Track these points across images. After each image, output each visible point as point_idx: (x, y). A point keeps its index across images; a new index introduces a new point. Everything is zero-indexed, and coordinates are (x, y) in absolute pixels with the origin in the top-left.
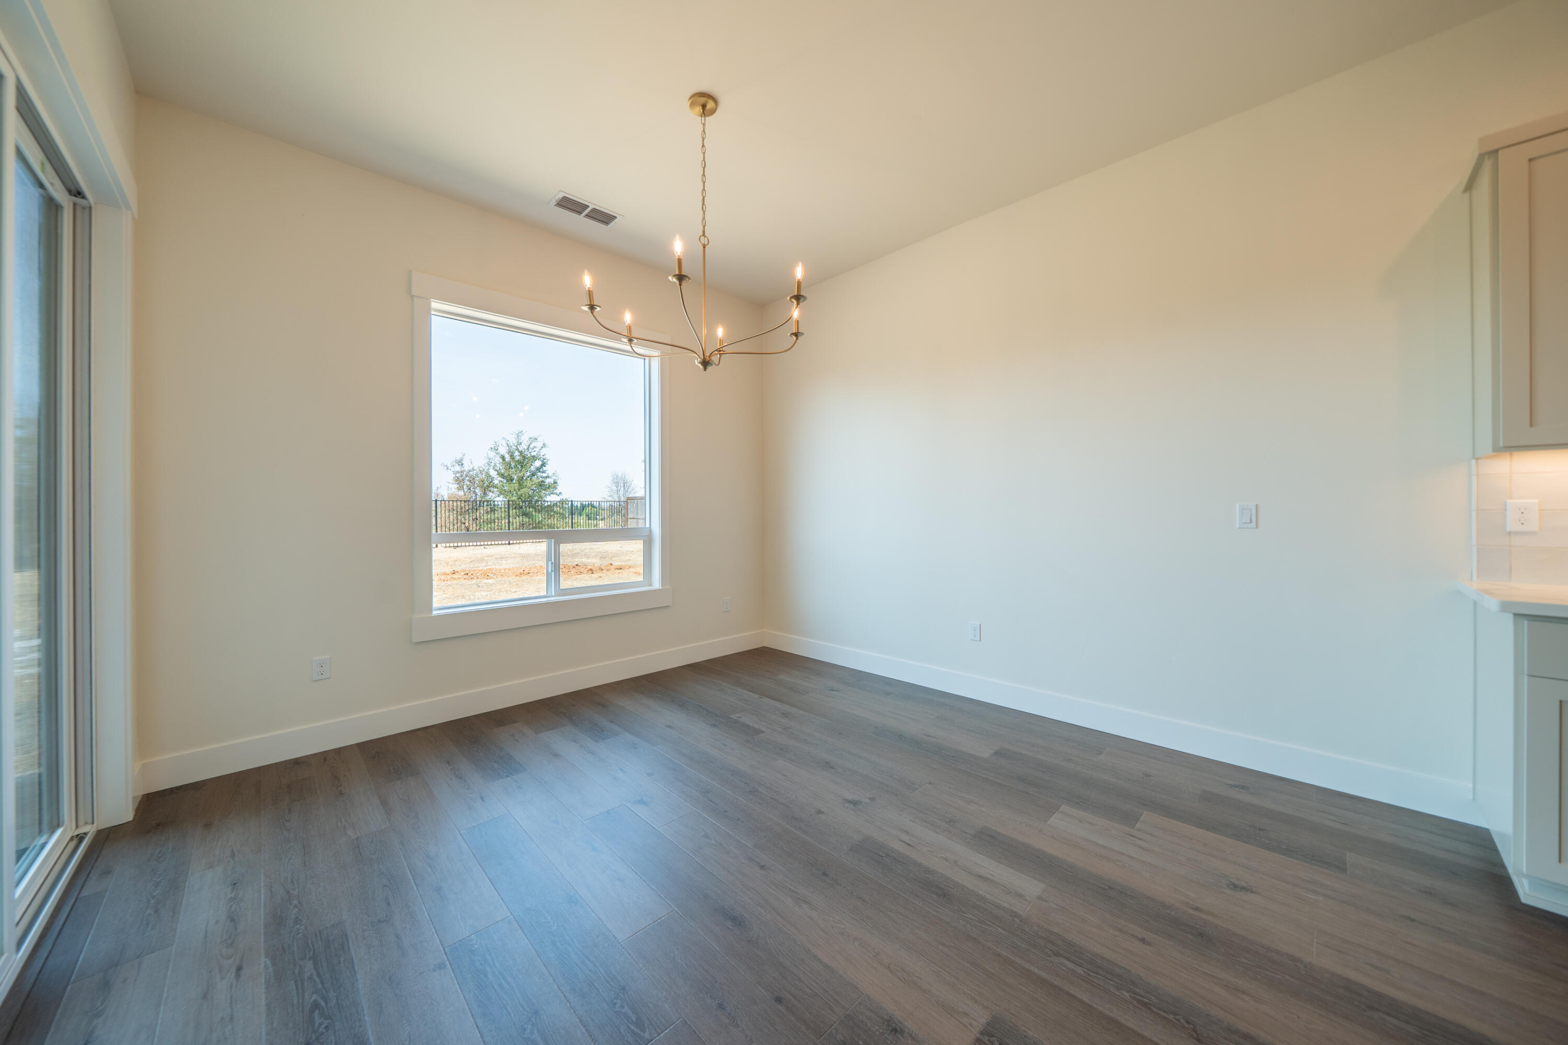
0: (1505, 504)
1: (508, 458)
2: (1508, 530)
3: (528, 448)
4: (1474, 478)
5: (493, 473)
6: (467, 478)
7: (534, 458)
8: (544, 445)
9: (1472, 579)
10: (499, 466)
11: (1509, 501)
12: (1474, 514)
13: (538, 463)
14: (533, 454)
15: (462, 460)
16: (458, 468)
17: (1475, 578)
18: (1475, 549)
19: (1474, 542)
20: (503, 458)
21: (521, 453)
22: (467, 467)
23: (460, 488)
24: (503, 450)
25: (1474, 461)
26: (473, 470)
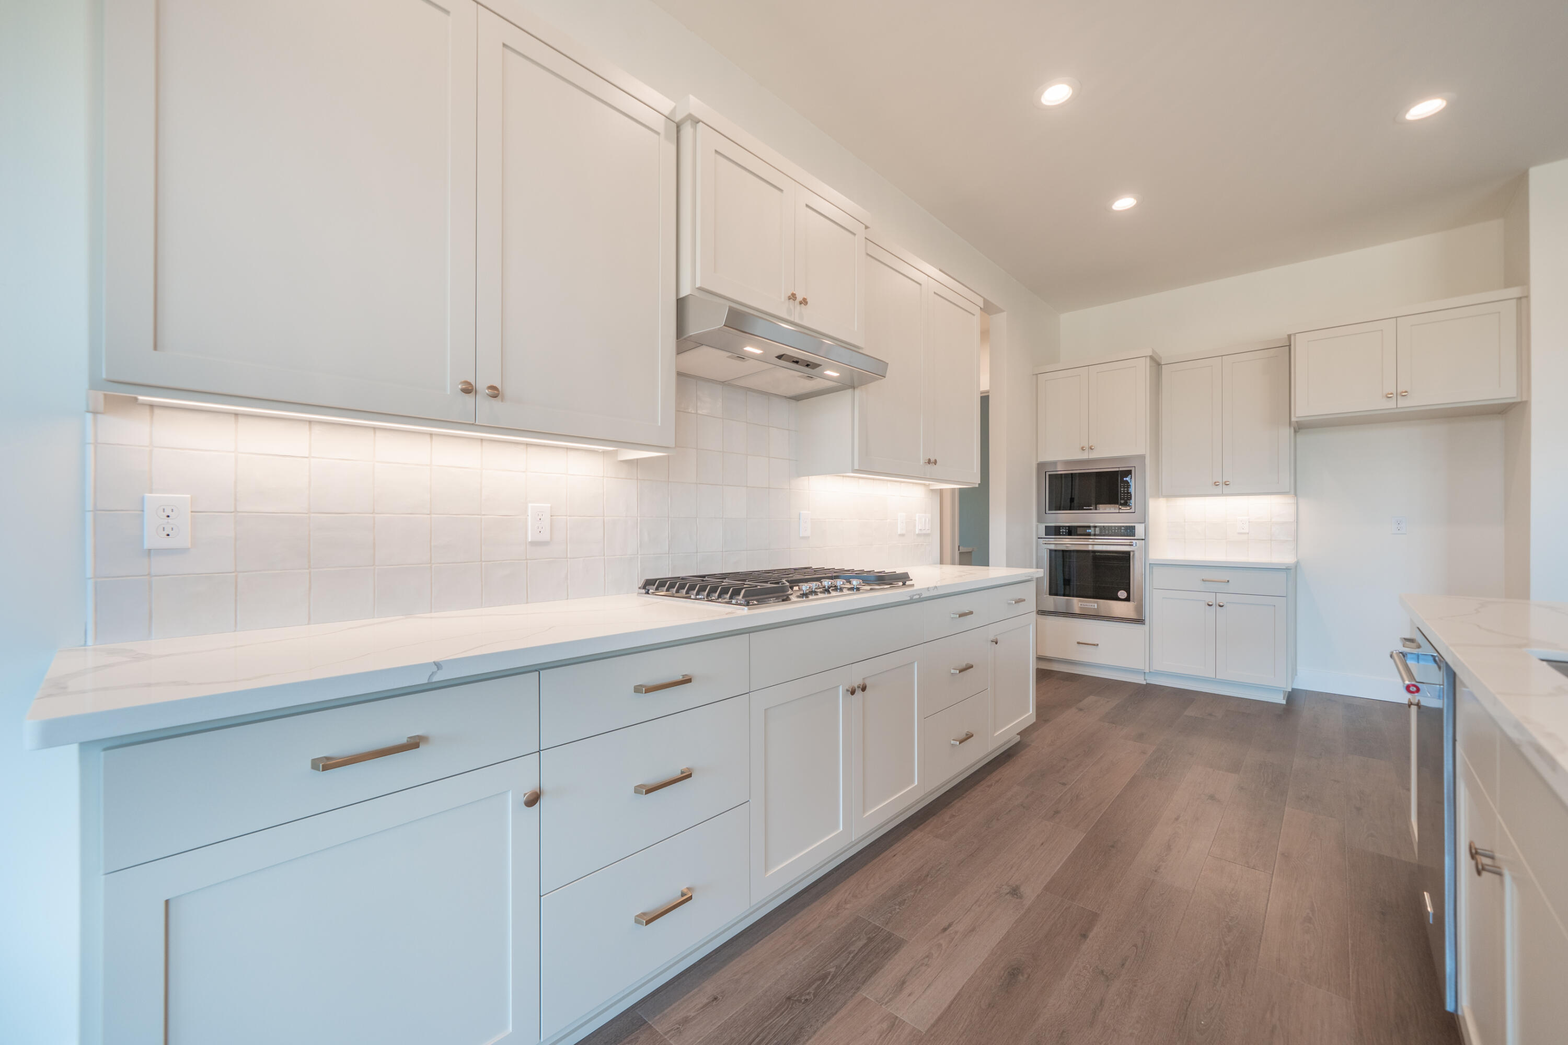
0: (143, 499)
2: (146, 546)
4: (90, 449)
9: (85, 644)
11: (147, 495)
12: (89, 517)
17: (90, 641)
18: (90, 585)
19: (89, 573)
25: (89, 416)
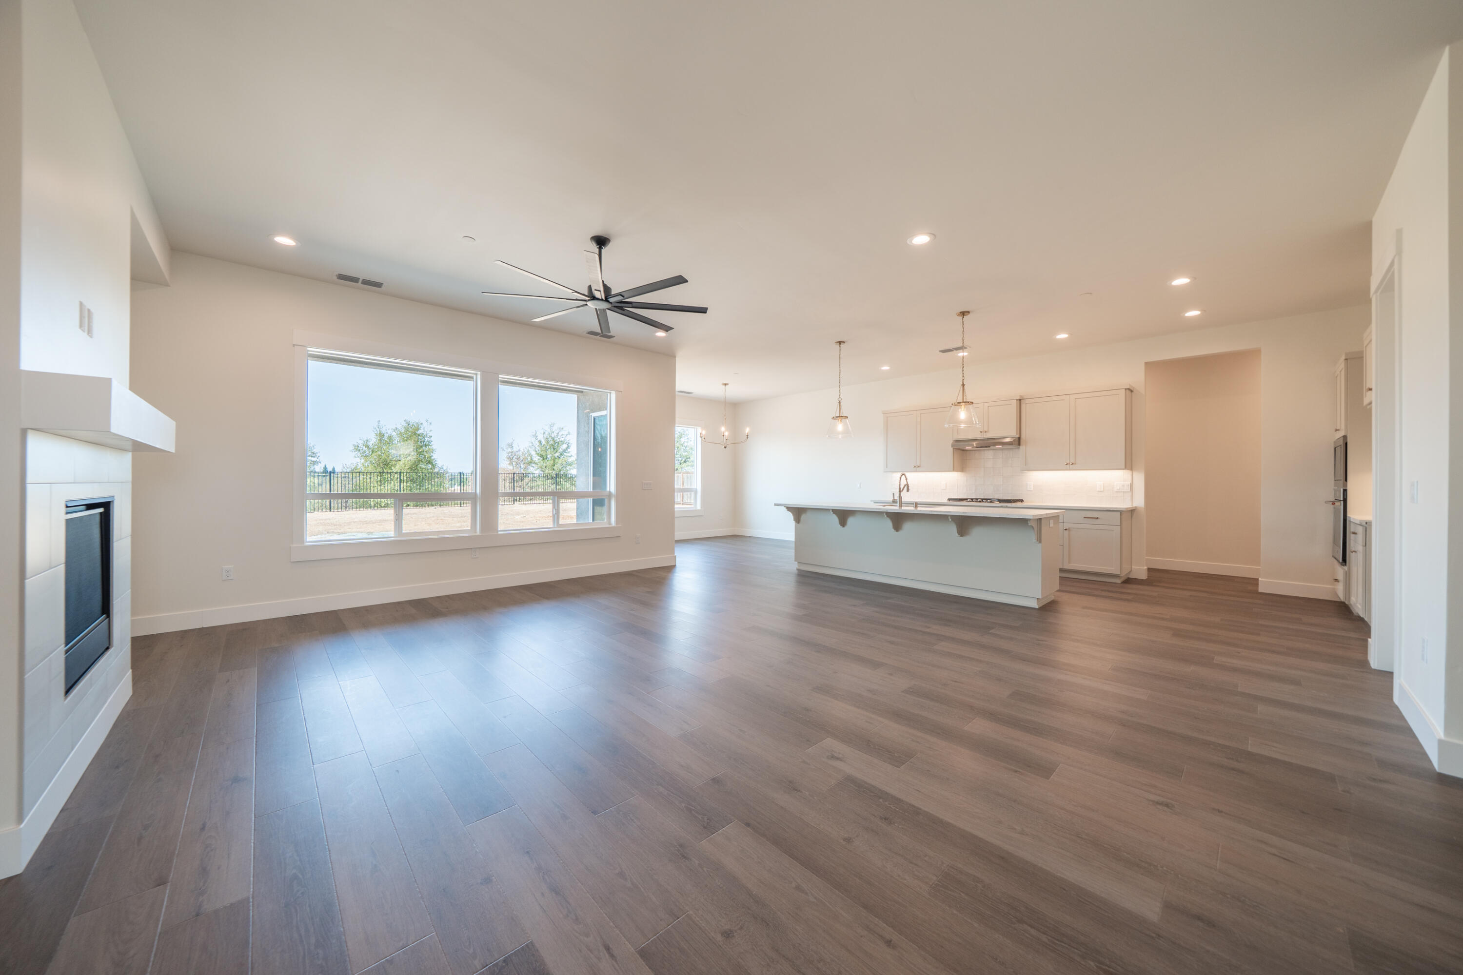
1: (544, 442)
3: (557, 435)
5: (533, 453)
6: (515, 457)
7: (563, 442)
8: (569, 433)
10: (538, 448)
13: (564, 446)
14: (561, 439)
15: (512, 443)
16: (509, 450)
20: (540, 442)
21: (553, 439)
22: (515, 449)
23: (511, 463)
24: (541, 437)
26: (519, 450)
